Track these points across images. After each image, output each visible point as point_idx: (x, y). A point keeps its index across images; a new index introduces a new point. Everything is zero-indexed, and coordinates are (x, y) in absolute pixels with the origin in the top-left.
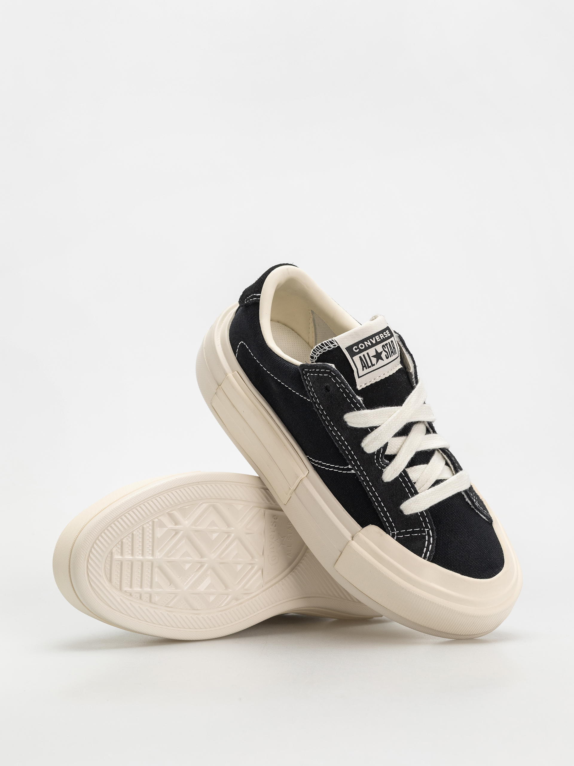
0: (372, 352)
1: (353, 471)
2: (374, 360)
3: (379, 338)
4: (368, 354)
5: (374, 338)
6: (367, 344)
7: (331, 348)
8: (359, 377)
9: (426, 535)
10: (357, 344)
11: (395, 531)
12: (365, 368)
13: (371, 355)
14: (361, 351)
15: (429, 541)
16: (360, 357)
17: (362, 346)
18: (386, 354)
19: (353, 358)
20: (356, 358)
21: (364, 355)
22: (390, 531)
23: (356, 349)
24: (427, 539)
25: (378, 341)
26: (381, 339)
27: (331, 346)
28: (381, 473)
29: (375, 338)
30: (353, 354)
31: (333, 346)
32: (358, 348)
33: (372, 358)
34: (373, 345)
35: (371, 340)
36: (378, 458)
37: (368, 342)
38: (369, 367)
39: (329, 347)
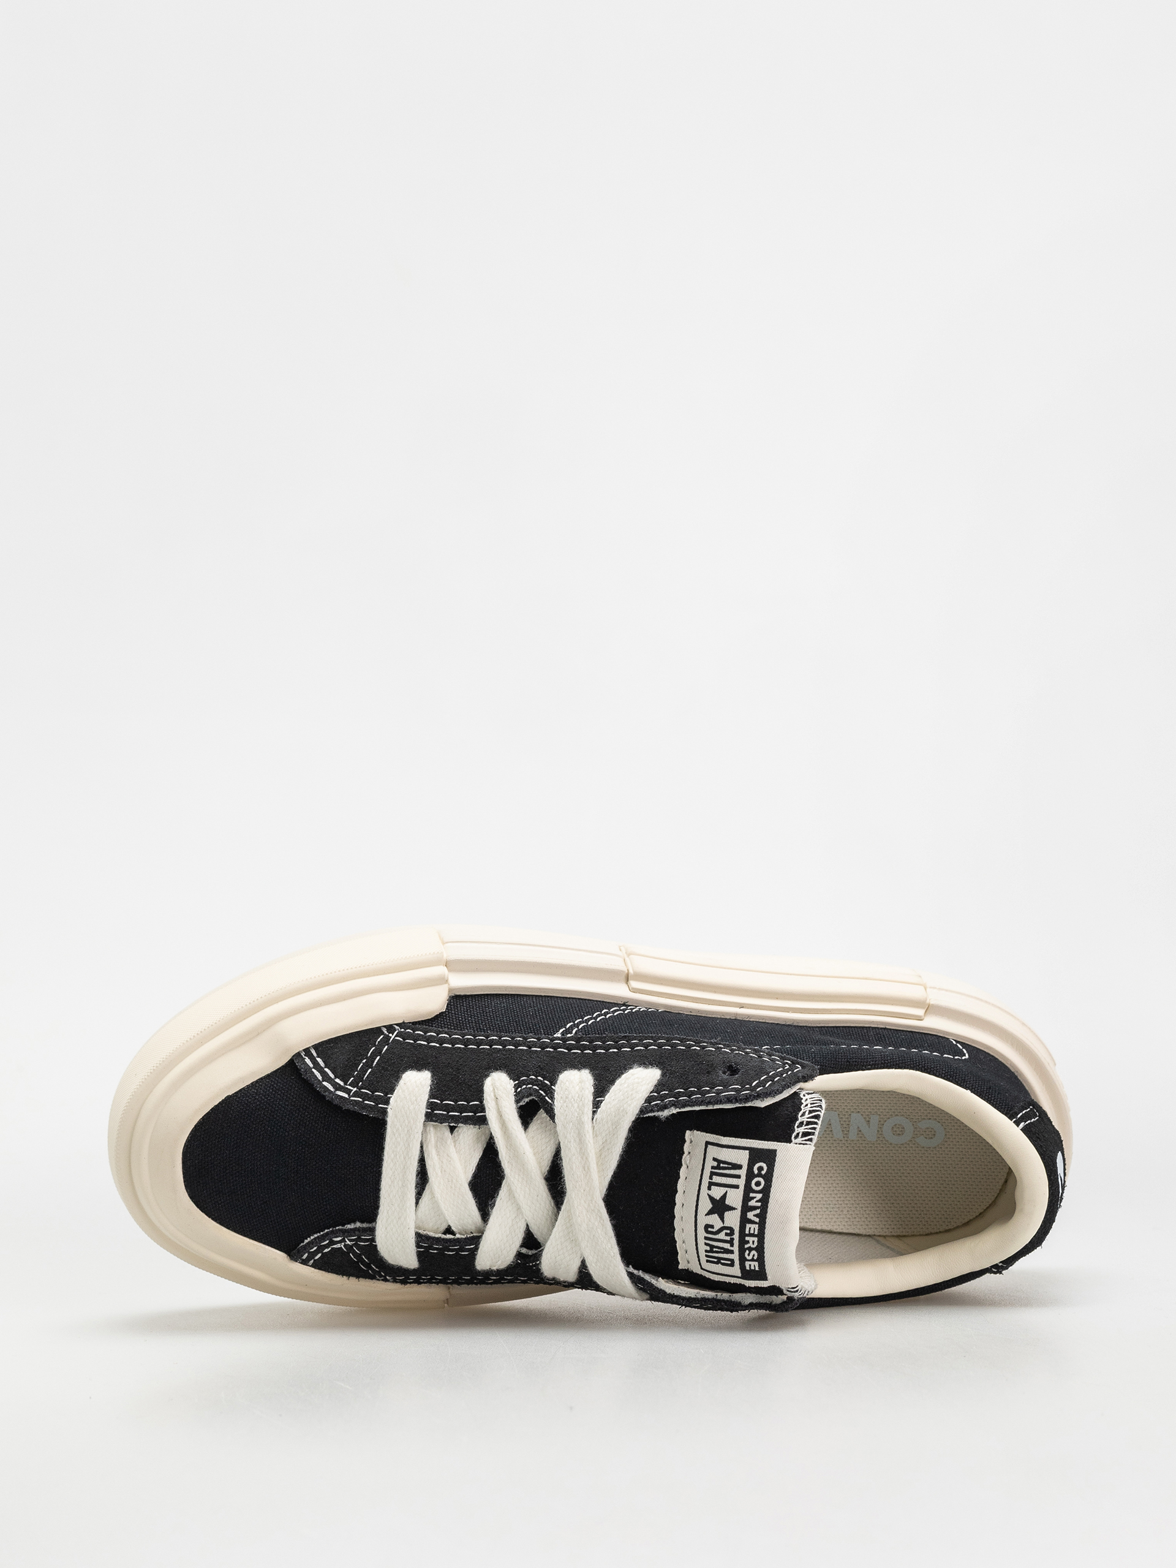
1: (558, 1035)
2: (717, 1193)
3: (752, 1232)
4: (737, 1187)
5: (757, 1220)
6: (753, 1198)
7: (798, 1127)
8: (707, 1143)
9: (346, 1084)
10: (769, 1178)
11: (395, 1037)
12: (715, 1164)
14: (750, 1176)
15: (329, 1080)
16: (740, 1167)
17: (758, 1184)
19: (748, 1152)
20: (742, 1158)
21: (738, 1177)
22: (402, 1030)
23: (760, 1169)
24: (337, 1080)
25: (748, 1226)
26: (748, 1236)
27: (802, 1130)
28: (514, 1075)
29: (755, 1223)
31: (798, 1134)
32: (759, 1175)
33: (723, 1190)
34: (746, 1209)
35: (758, 1211)
36: (543, 1086)
37: (757, 1202)
38: (712, 1174)
39: (801, 1124)
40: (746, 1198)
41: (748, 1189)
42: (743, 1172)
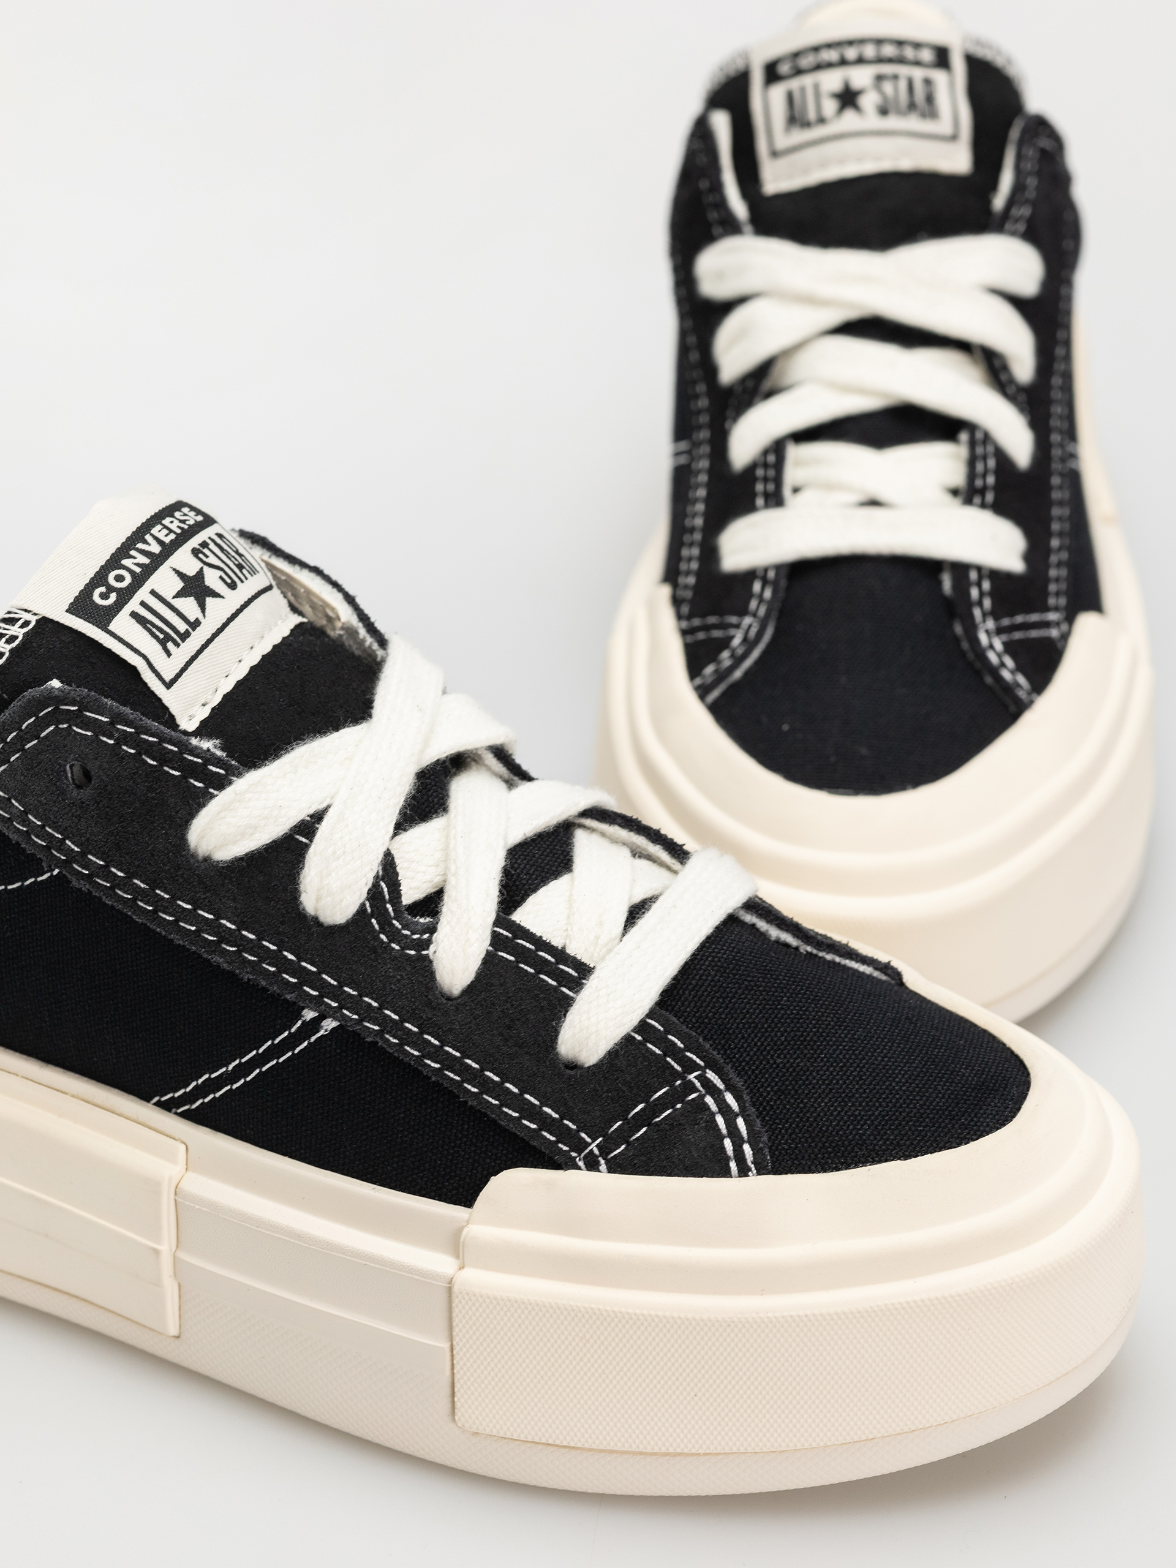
0: (165, 581)
1: (329, 1024)
2: (188, 606)
3: (165, 531)
4: (153, 593)
5: (148, 537)
6: (137, 565)
7: (17, 637)
8: (169, 685)
9: (702, 1097)
10: (100, 578)
11: (590, 1144)
12: (170, 645)
13: (168, 594)
14: (125, 596)
15: (724, 1109)
16: (134, 615)
17: (120, 578)
18: (221, 573)
19: (111, 627)
21: (143, 604)
22: (574, 1154)
24: (714, 1108)
25: (167, 540)
26: (175, 533)
27: (17, 631)
28: (425, 968)
29: (152, 535)
30: (103, 618)
31: (22, 627)
32: (111, 589)
33: (179, 603)
34: (157, 561)
35: (140, 546)
36: (386, 924)
37: (135, 558)
38: (185, 636)
39: (13, 638)
40: (148, 571)
41: (139, 581)
42: (133, 605)
